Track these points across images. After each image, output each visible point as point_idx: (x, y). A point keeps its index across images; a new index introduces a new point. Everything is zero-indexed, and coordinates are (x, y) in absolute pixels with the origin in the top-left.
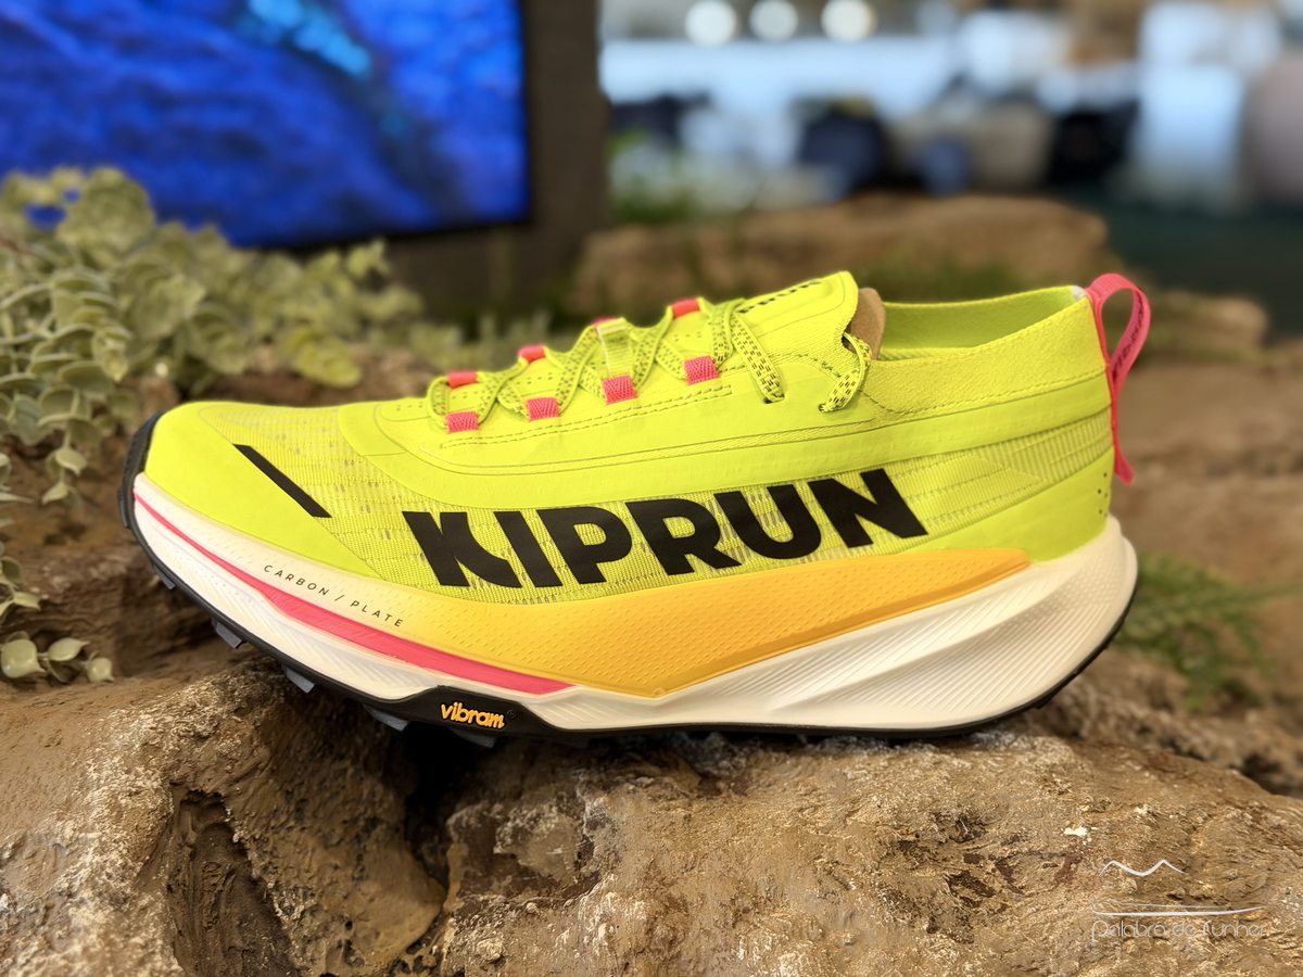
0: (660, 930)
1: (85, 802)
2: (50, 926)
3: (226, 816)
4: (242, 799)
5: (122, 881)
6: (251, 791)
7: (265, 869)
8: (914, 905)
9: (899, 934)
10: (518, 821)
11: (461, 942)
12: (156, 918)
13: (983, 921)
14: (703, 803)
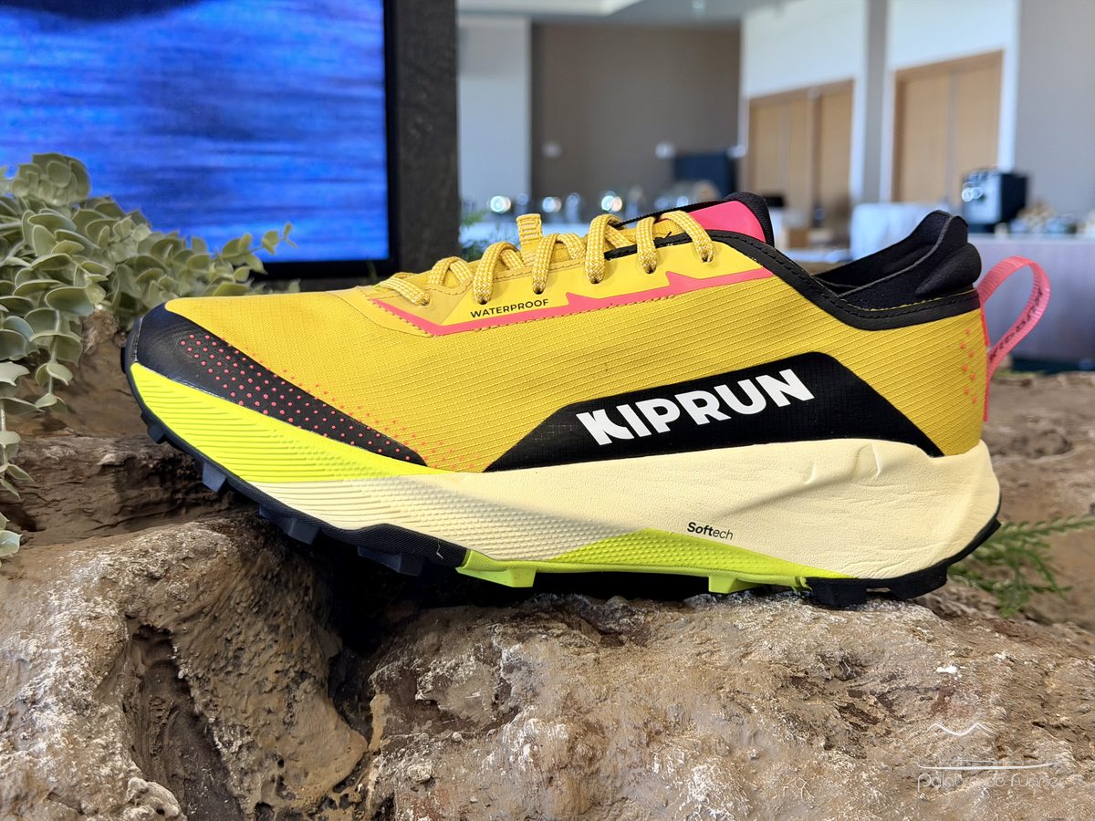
0: (581, 748)
1: (48, 624)
2: (13, 730)
3: (173, 653)
4: (188, 639)
5: (84, 690)
6: (196, 632)
7: (206, 706)
8: (811, 726)
9: (799, 750)
10: (438, 670)
11: (389, 771)
12: (116, 725)
13: (872, 742)
14: (609, 651)
